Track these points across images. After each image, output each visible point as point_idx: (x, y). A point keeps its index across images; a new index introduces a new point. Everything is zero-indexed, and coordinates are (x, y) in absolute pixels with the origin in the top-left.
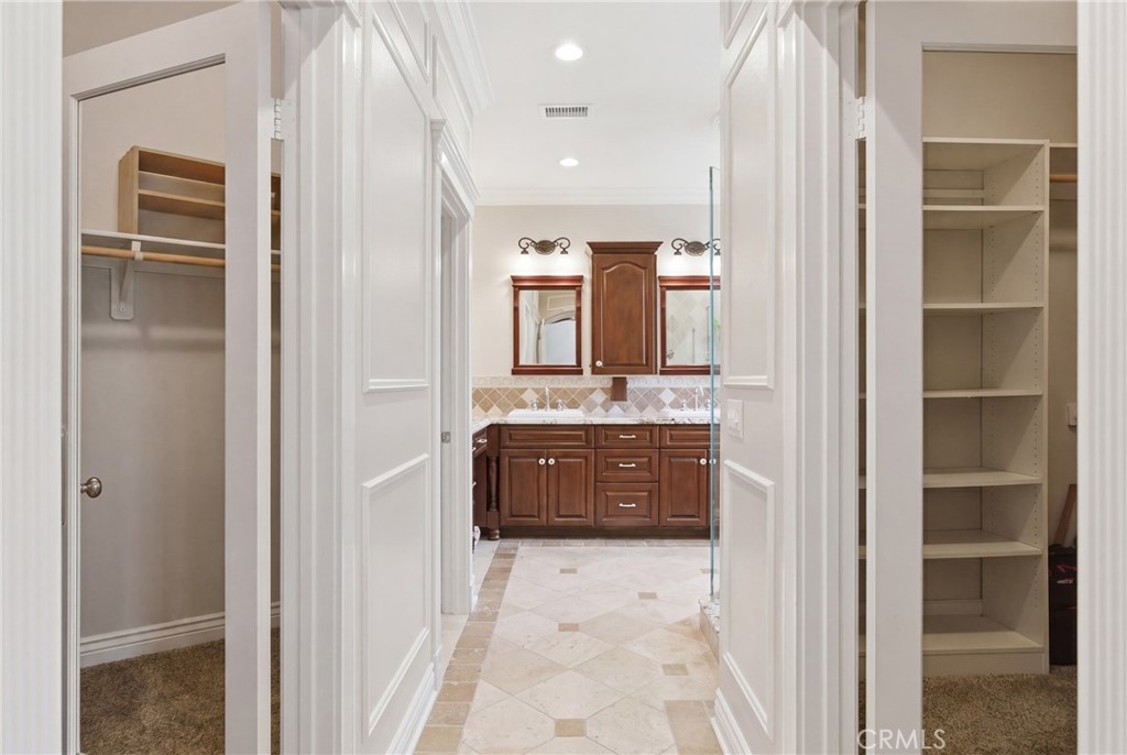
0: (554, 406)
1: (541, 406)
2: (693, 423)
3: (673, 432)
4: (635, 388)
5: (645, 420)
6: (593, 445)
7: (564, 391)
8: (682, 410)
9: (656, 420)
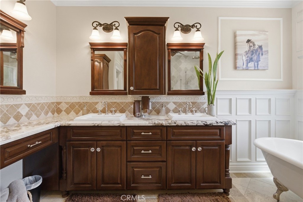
2: (187, 125)
3: (175, 131)
4: (155, 102)
5: (157, 123)
6: (125, 139)
7: (118, 104)
8: (179, 114)
9: (164, 123)
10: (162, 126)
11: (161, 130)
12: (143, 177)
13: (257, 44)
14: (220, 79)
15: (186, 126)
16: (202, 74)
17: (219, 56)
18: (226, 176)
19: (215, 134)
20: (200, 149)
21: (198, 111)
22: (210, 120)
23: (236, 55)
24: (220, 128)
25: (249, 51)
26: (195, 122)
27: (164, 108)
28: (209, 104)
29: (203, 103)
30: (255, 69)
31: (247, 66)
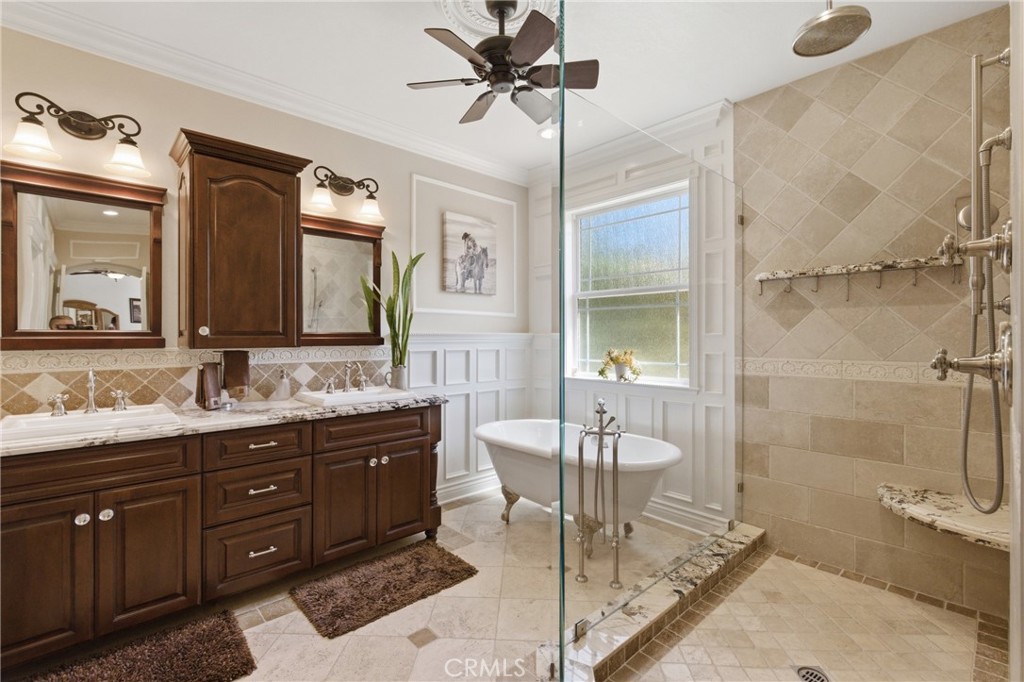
0: (104, 402)
1: (72, 405)
2: (360, 412)
3: (331, 429)
4: (257, 365)
5: (290, 416)
6: (199, 469)
7: (127, 375)
8: (328, 392)
9: (308, 415)
10: (304, 422)
11: (300, 432)
12: (252, 555)
13: (481, 244)
14: (415, 310)
15: (359, 415)
16: (379, 296)
17: (414, 262)
18: (431, 505)
19: (413, 426)
20: (385, 460)
21: (369, 382)
22: (404, 397)
23: (444, 261)
24: (419, 411)
25: (466, 256)
26: (376, 405)
27: (286, 380)
28: (394, 365)
29: (381, 364)
30: (476, 293)
31: (463, 285)
